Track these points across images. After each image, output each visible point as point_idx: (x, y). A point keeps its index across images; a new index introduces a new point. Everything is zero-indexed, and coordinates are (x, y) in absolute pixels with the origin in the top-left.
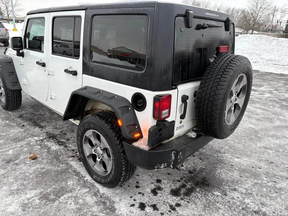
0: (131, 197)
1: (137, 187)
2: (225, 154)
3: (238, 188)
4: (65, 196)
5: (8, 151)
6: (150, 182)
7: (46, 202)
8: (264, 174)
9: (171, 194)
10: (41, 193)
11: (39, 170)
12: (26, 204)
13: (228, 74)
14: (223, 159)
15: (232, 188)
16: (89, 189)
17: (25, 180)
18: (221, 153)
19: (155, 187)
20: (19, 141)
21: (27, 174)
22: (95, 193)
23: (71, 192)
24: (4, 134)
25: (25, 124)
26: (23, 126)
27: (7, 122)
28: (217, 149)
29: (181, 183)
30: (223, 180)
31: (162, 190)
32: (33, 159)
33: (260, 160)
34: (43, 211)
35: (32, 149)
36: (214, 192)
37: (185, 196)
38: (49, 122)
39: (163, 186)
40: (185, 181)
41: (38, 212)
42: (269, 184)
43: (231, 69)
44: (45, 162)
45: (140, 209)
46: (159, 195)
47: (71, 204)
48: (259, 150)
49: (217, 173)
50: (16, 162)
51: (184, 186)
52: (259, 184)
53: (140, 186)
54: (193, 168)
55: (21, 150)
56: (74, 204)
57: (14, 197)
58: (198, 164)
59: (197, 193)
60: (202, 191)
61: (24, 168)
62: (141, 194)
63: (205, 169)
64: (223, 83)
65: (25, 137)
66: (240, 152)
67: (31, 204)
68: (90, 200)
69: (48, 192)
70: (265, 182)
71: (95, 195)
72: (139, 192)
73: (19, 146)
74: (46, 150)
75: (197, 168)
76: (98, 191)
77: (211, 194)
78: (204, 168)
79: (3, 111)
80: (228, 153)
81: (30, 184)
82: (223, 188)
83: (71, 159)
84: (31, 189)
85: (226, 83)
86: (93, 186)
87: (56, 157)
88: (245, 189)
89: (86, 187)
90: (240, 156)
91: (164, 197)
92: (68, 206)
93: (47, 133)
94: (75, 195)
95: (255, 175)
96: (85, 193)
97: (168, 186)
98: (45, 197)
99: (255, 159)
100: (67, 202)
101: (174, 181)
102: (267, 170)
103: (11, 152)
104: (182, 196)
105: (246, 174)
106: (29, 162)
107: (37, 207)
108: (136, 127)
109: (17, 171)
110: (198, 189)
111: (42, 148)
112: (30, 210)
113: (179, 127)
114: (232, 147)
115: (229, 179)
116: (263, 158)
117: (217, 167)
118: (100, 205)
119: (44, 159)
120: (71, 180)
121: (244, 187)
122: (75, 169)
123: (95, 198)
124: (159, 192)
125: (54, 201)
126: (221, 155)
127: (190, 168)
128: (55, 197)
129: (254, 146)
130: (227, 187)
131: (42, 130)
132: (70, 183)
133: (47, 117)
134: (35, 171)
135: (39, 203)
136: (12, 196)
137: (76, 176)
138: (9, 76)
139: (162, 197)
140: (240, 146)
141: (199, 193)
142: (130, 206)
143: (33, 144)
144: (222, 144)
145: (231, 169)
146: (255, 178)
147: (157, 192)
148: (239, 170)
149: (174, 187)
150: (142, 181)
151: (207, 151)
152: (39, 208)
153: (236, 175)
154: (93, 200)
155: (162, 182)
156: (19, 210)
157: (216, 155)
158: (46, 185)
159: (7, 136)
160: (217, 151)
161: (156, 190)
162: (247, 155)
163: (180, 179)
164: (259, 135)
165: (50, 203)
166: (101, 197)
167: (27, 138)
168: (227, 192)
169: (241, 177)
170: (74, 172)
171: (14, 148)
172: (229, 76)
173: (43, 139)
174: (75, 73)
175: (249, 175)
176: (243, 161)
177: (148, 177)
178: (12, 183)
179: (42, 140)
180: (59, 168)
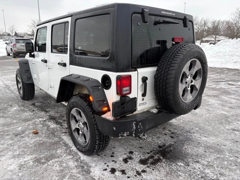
0: (105, 164)
1: (112, 156)
2: (194, 134)
3: (201, 160)
4: (53, 160)
5: (18, 128)
6: (123, 153)
7: (38, 164)
8: (227, 150)
9: (139, 163)
10: (35, 158)
11: (38, 141)
12: (22, 165)
13: (178, 58)
14: (192, 137)
15: (196, 160)
16: (72, 156)
17: (26, 148)
18: (191, 133)
19: (127, 157)
20: (28, 121)
21: (28, 144)
22: (77, 159)
23: (58, 158)
24: (18, 116)
25: (35, 109)
26: (34, 110)
27: (22, 108)
28: (188, 129)
29: (150, 154)
30: (188, 154)
31: (133, 159)
32: (35, 134)
33: (226, 140)
34: (34, 170)
35: (36, 127)
36: (178, 163)
37: (151, 164)
38: (53, 108)
39: (134, 156)
40: (154, 153)
41: (30, 171)
42: (231, 159)
43: (181, 53)
44: (44, 136)
45: (110, 173)
46: (129, 163)
47: (56, 166)
48: (227, 131)
49: (184, 148)
50: (22, 135)
51: (152, 157)
52: (221, 158)
53: (115, 156)
54: (163, 143)
55: (28, 127)
56: (59, 167)
57: (15, 159)
58: (168, 141)
59: (163, 163)
60: (167, 162)
61: (27, 140)
62: (114, 162)
63: (174, 145)
64: (174, 65)
65: (32, 118)
66: (209, 133)
67: (26, 165)
68: (72, 164)
69: (41, 157)
70: (228, 157)
71: (77, 161)
72: (113, 160)
73: (27, 124)
74: (46, 128)
75: (166, 144)
76: (80, 158)
77: (175, 164)
78: (172, 144)
79: (21, 100)
80: (197, 133)
81: (28, 151)
82: (187, 160)
83: (63, 134)
84: (29, 155)
85: (176, 64)
86: (77, 154)
87: (53, 133)
88: (207, 161)
89: (70, 155)
90: (207, 136)
91: (133, 165)
92: (54, 167)
93: (50, 116)
94: (61, 160)
95: (220, 151)
96: (69, 159)
97: (138, 157)
98: (38, 161)
99: (222, 139)
100: (53, 165)
101: (144, 153)
102: (232, 148)
103: (20, 129)
104: (149, 164)
105: (211, 150)
106: (31, 136)
107: (30, 167)
108: (105, 102)
109: (22, 142)
110: (164, 160)
111: (43, 126)
112: (24, 169)
113: (142, 104)
114: (202, 128)
115: (194, 153)
116: (229, 138)
117: (184, 144)
118: (79, 168)
119: (43, 134)
120: (60, 149)
121: (206, 160)
122: (65, 141)
123: (76, 163)
124: (129, 160)
125: (44, 163)
126: (191, 134)
127: (161, 143)
128: (45, 161)
129: (223, 128)
130: (190, 160)
131: (47, 114)
132: (59, 151)
133: (52, 105)
134: (34, 142)
135: (32, 165)
136: (14, 159)
137: (65, 147)
138: (25, 73)
139: (131, 165)
140: (210, 128)
141: (164, 163)
142: (103, 170)
143: (38, 124)
144: (193, 126)
145: (198, 145)
146: (218, 153)
147: (128, 160)
148: (205, 147)
149: (143, 158)
150: (117, 152)
151: (178, 131)
152: (31, 168)
153: (201, 150)
154: (74, 164)
155: (134, 154)
156: (17, 169)
157: (185, 135)
158: (41, 152)
159: (20, 118)
160: (187, 131)
161: (127, 159)
162: (215, 135)
163: (149, 151)
164: (229, 120)
165: (40, 165)
166: (81, 162)
167: (34, 119)
168: (190, 163)
169: (206, 152)
170: (64, 143)
171: (23, 126)
172: (179, 59)
173: (46, 120)
174: (64, 65)
175: (213, 151)
176: (210, 140)
177: (123, 150)
178: (16, 150)
179: (44, 121)
180: (53, 141)
